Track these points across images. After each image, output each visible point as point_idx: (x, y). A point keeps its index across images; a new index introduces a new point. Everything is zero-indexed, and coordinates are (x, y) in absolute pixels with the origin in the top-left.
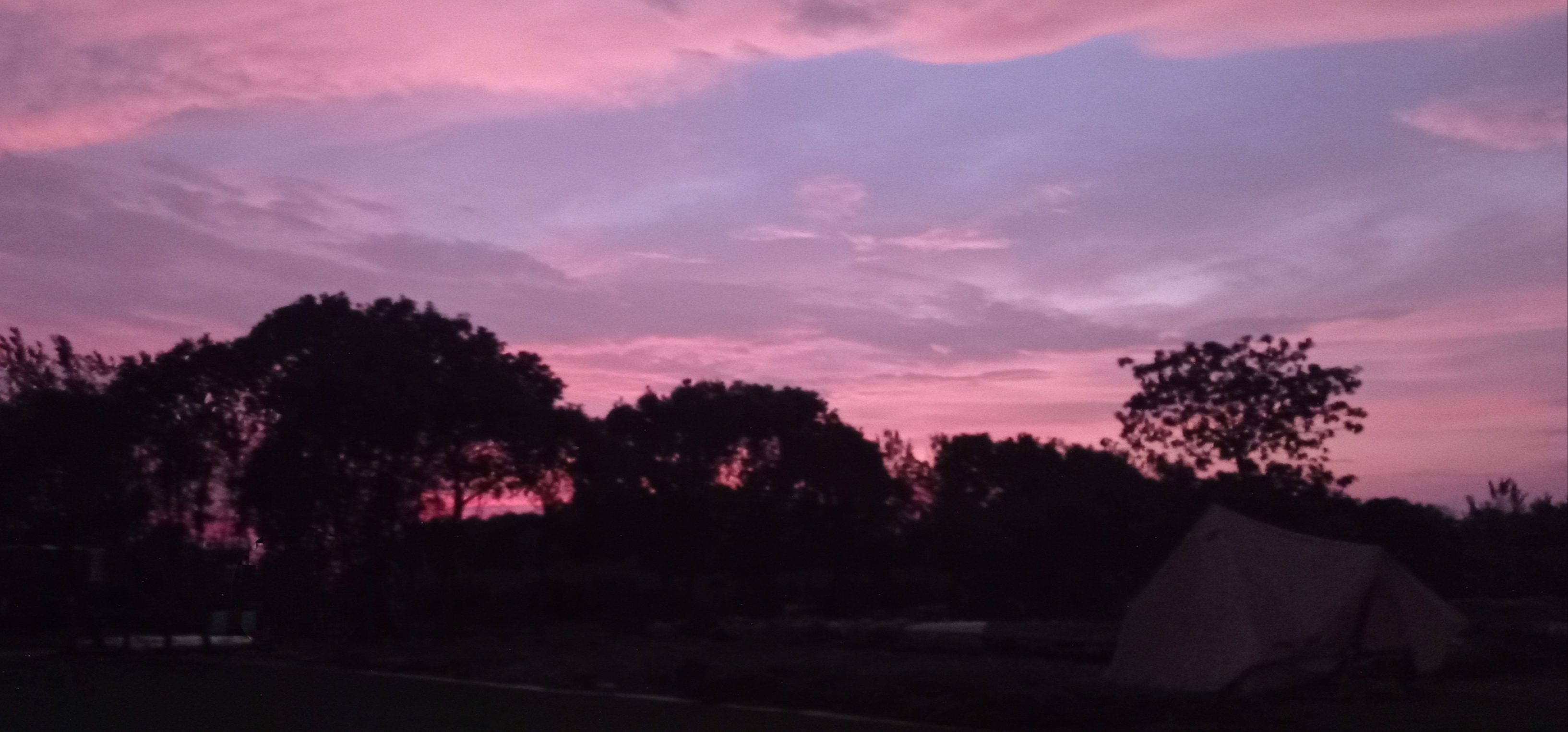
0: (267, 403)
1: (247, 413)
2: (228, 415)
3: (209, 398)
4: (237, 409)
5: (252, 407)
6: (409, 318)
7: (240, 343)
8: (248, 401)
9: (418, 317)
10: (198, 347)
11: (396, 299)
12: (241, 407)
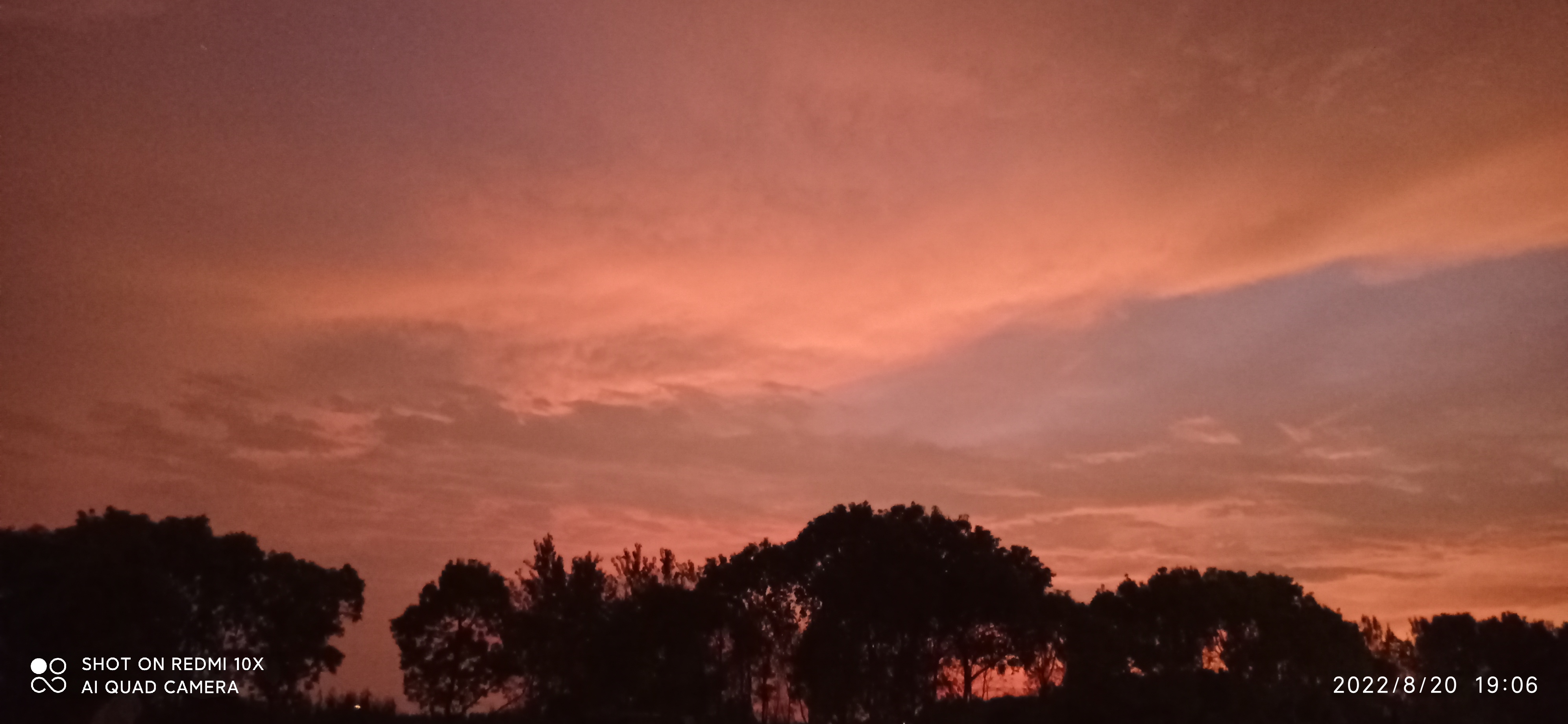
0: (812, 592)
1: (798, 602)
2: (784, 604)
3: (768, 591)
4: (789, 599)
5: (801, 598)
6: (919, 520)
7: (790, 544)
8: (798, 592)
9: (926, 519)
10: (760, 549)
11: (908, 505)
12: (793, 597)
